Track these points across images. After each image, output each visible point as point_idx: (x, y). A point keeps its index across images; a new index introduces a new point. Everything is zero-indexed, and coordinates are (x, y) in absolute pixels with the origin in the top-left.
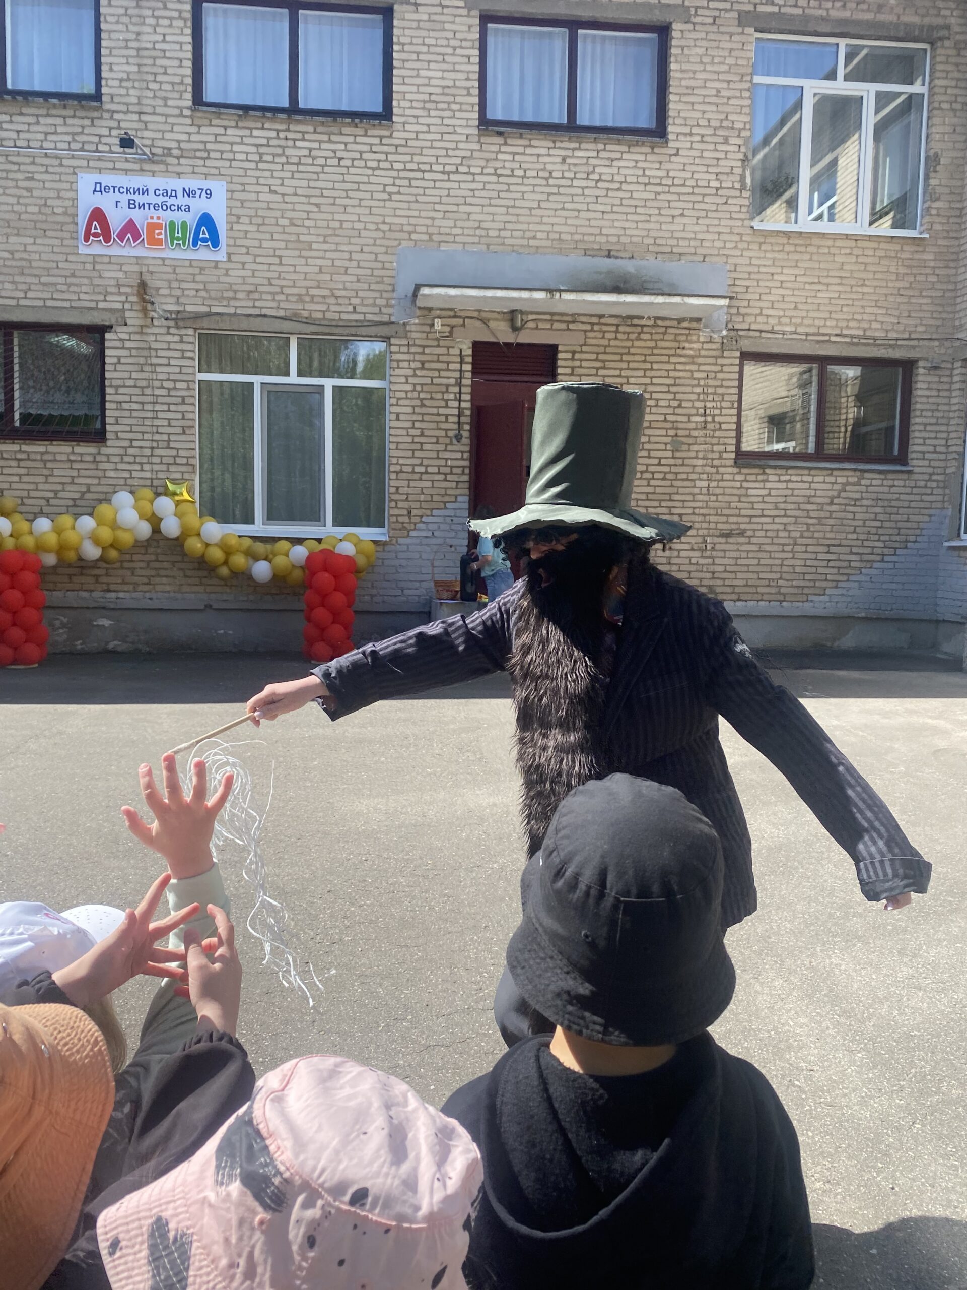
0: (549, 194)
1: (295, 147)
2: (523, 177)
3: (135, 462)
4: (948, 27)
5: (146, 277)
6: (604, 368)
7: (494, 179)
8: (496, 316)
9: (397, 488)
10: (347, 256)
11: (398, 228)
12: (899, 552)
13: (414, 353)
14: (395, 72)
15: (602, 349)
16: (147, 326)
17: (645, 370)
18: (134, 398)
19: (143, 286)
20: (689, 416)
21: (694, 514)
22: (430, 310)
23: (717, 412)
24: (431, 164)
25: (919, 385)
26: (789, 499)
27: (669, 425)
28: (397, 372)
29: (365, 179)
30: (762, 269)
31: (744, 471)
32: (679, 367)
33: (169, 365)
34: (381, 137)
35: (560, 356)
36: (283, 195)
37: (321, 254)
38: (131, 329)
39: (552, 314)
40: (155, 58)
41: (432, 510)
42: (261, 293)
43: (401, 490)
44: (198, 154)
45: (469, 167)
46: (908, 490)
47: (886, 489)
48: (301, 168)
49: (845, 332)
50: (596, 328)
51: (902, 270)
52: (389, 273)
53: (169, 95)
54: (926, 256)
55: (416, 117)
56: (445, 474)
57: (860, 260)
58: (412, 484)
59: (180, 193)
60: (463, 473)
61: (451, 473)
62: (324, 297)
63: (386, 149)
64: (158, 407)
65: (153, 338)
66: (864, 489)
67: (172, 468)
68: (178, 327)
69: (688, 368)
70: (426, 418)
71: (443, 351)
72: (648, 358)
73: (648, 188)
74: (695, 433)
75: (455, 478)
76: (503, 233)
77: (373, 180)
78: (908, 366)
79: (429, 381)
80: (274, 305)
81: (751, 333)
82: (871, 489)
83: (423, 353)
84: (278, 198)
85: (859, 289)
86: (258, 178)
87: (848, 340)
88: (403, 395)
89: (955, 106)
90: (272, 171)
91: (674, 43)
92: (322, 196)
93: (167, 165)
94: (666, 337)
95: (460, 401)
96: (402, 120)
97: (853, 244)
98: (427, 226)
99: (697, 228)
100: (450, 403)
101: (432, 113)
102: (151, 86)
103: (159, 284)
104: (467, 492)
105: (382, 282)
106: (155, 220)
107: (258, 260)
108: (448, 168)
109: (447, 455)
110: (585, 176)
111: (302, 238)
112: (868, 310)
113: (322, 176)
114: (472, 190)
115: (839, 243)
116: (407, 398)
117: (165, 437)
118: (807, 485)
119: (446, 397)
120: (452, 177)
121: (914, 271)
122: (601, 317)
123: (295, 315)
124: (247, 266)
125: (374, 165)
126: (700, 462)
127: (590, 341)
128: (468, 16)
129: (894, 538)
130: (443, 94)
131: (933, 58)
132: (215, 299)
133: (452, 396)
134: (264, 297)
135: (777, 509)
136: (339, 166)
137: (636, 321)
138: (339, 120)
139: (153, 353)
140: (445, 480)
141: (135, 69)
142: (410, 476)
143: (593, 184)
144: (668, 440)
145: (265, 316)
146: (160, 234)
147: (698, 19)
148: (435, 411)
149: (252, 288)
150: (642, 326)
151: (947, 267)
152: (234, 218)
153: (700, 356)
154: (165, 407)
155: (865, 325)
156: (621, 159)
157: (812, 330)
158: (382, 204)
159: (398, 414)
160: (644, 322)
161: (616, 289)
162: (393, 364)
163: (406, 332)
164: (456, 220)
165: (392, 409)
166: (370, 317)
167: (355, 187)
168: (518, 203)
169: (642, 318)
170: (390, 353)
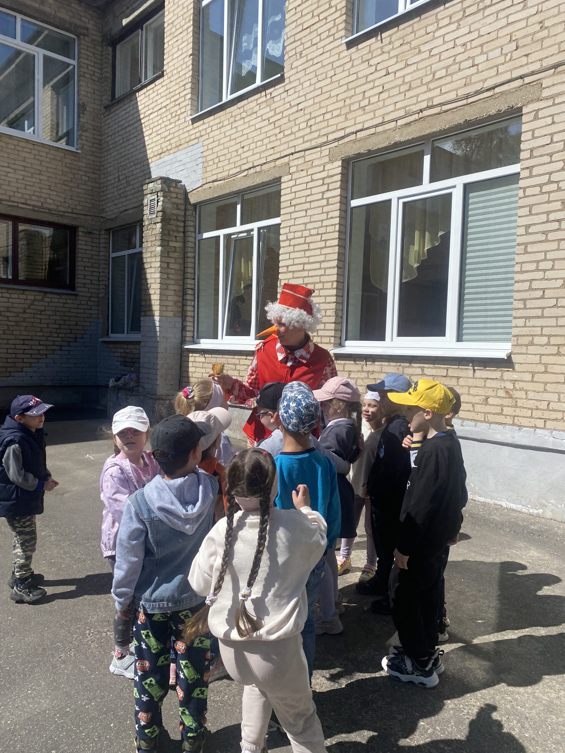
4: (87, 29)
12: (71, 344)
25: (80, 242)
46: (76, 306)
47: (61, 305)
49: (29, 202)
51: (65, 169)
54: (81, 164)
57: (37, 157)
66: (46, 304)
78: (73, 229)
82: (51, 304)
85: (37, 176)
87: (31, 208)
89: (93, 77)
97: (31, 146)
112: (44, 191)
115: (22, 144)
118: (6, 300)
121: (74, 171)
129: (68, 335)
131: (79, 44)
151: (94, 173)
155: (42, 200)
157: (5, 198)
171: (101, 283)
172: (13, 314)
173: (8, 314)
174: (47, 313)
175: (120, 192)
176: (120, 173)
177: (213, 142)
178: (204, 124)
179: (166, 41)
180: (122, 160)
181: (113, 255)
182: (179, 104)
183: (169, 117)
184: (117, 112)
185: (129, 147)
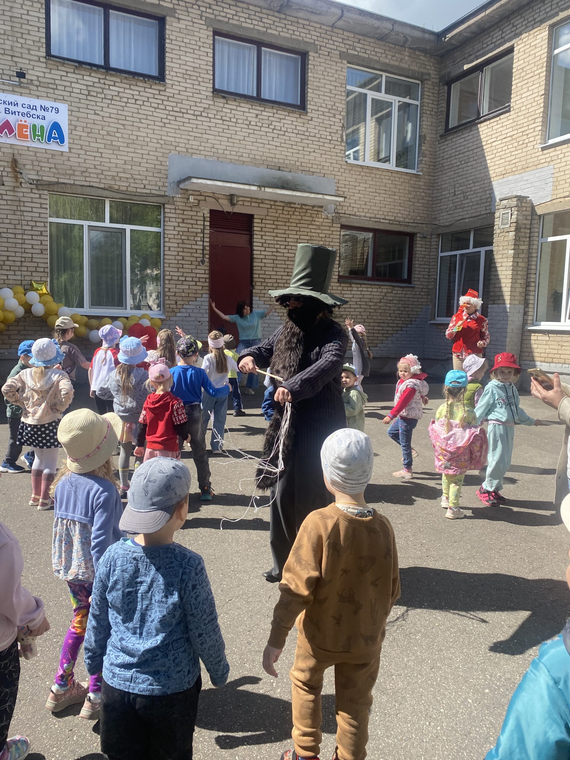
0: (249, 133)
1: (109, 89)
2: (236, 123)
3: (10, 270)
4: (429, 74)
5: (17, 157)
6: (277, 229)
7: (221, 122)
8: (222, 196)
9: (169, 289)
10: (141, 156)
11: (170, 143)
12: (408, 326)
13: (179, 214)
14: (167, 54)
15: (276, 219)
16: (18, 187)
17: (297, 231)
18: (9, 231)
19: (15, 163)
22: (187, 190)
24: (187, 109)
25: (418, 245)
26: (362, 300)
28: (169, 223)
29: (151, 113)
30: (351, 183)
31: (342, 285)
32: (313, 230)
33: (32, 212)
34: (160, 91)
35: (255, 221)
36: (103, 117)
37: (126, 154)
38: (7, 188)
39: (251, 198)
40: (22, 24)
41: (189, 301)
42: (90, 173)
43: (171, 290)
44: (50, 86)
45: (208, 114)
46: (413, 296)
47: (403, 296)
48: (113, 102)
49: (387, 218)
50: (273, 207)
51: (411, 189)
52: (164, 168)
53: (32, 48)
54: (421, 183)
55: (179, 82)
56: (196, 282)
57: (394, 182)
58: (178, 287)
59: (38, 108)
60: (206, 282)
61: (199, 281)
62: (127, 178)
63: (163, 97)
64: (25, 237)
65: (22, 194)
66: (394, 295)
67: (34, 274)
68: (38, 189)
69: (317, 231)
70: (185, 250)
71: (195, 213)
72: (298, 225)
73: (298, 136)
75: (201, 284)
76: (226, 152)
77: (155, 114)
78: (412, 236)
79: (186, 230)
80: (98, 180)
81: (346, 215)
82: (397, 295)
83: (183, 214)
84: (99, 118)
85: (393, 197)
86: (87, 105)
87: (388, 222)
88: (172, 236)
89: (432, 113)
90: (96, 102)
91: (310, 62)
92: (126, 120)
93: (30, 90)
94: (307, 215)
95: (203, 242)
96: (171, 82)
97: (390, 174)
98: (185, 144)
99: (321, 159)
100: (198, 243)
101: (188, 81)
102: (20, 40)
103: (25, 162)
104: (208, 292)
105: (160, 173)
106: (23, 123)
107: (88, 153)
108: (196, 113)
109: (197, 271)
110: (267, 126)
111: (114, 143)
112: (396, 208)
113: (125, 108)
114: (210, 127)
115: (384, 173)
116: (174, 238)
117: (30, 255)
118: (369, 293)
119: (196, 239)
120: (199, 118)
121: (416, 190)
122: (275, 201)
123: (110, 187)
124: (81, 156)
125: (156, 106)
127: (270, 214)
128: (207, 30)
129: (407, 319)
130: (194, 71)
131: (422, 88)
132: (61, 174)
133: (199, 239)
134: (92, 175)
135: (356, 304)
136: (135, 104)
137: (292, 205)
138: (136, 77)
139: (22, 204)
140: (196, 285)
141: (9, 28)
142: (177, 282)
143: (271, 130)
145: (92, 186)
146: (27, 131)
147: (321, 52)
148: (190, 246)
149: (84, 170)
150: (295, 208)
151: (429, 189)
152: (73, 128)
153: (322, 226)
154: (30, 237)
155: (395, 215)
156: (285, 119)
157: (373, 216)
158: (160, 128)
159: (169, 247)
160: (296, 206)
161: (283, 188)
162: (167, 219)
163: (174, 201)
164: (201, 142)
165: (166, 244)
166: (153, 192)
167: (145, 117)
168: (233, 136)
169: (295, 204)
170: (164, 213)
171: (431, 277)
172: (373, 304)
173: (371, 304)
174: (394, 302)
175: (455, 204)
176: (456, 189)
177: (566, 165)
178: (556, 150)
179: (513, 83)
180: (458, 178)
181: (441, 254)
182: (528, 134)
183: (515, 145)
184: (454, 140)
185: (467, 168)
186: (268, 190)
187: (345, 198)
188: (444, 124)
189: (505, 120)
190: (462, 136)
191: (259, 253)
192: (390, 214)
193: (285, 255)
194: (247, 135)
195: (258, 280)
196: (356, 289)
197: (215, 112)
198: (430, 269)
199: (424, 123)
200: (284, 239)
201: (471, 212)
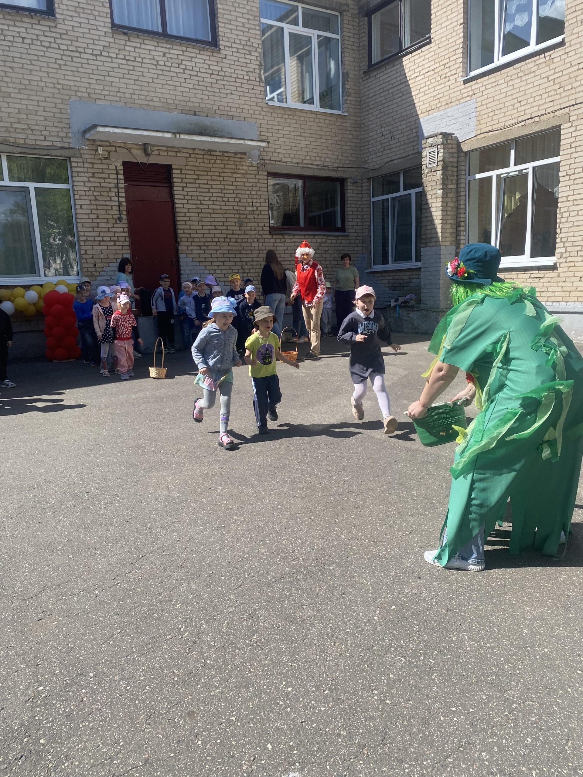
0: (158, 75)
2: (142, 63)
4: (347, 5)
6: (198, 179)
7: (124, 62)
8: (134, 146)
9: (86, 251)
10: (36, 103)
11: (68, 88)
13: (87, 168)
15: (196, 168)
17: (220, 181)
20: (245, 207)
21: (253, 261)
22: (94, 141)
23: (259, 205)
24: (84, 48)
25: (349, 191)
27: (235, 212)
28: (77, 179)
29: (42, 54)
30: (274, 127)
31: (275, 237)
32: (237, 179)
34: (50, 27)
35: (174, 171)
37: (18, 101)
39: (167, 147)
41: (109, 263)
43: (88, 252)
45: (108, 53)
46: (347, 245)
47: (338, 245)
49: (314, 163)
50: (192, 156)
51: (337, 131)
52: (65, 116)
54: (347, 125)
55: (72, 16)
56: (115, 241)
57: (319, 124)
58: (95, 248)
60: (125, 241)
61: (118, 241)
62: (23, 129)
63: (54, 35)
66: (328, 245)
69: (242, 180)
70: (99, 207)
71: (105, 166)
72: (222, 174)
73: (213, 76)
74: (249, 216)
75: (121, 243)
76: (134, 96)
77: (47, 54)
78: (342, 181)
79: (98, 185)
81: (272, 162)
82: (332, 245)
83: (93, 168)
85: (319, 140)
87: (316, 167)
88: (83, 193)
89: (354, 47)
92: (14, 62)
94: (229, 163)
95: (119, 197)
96: (62, 17)
97: (314, 116)
98: (87, 88)
99: (239, 102)
100: (113, 199)
101: (82, 15)
104: (128, 252)
105: (61, 122)
108: (95, 52)
109: (114, 230)
110: (177, 65)
112: (324, 152)
113: (11, 48)
114: (113, 68)
115: (308, 115)
116: (86, 195)
119: (110, 194)
120: (99, 58)
121: (343, 132)
122: (194, 149)
123: (5, 140)
125: (47, 44)
126: (253, 232)
127: (189, 163)
131: (342, 20)
133: (113, 194)
136: (23, 43)
137: (213, 153)
138: (21, 12)
140: (115, 245)
142: (93, 243)
143: (182, 71)
144: (236, 220)
148: (104, 203)
150: (217, 156)
151: (356, 131)
153: (247, 174)
155: (323, 159)
156: (196, 57)
157: (300, 161)
158: (55, 71)
159: (81, 205)
160: (217, 153)
161: (201, 134)
162: (75, 174)
163: (81, 154)
164: (104, 86)
165: (77, 202)
166: (55, 144)
167: (36, 58)
168: (140, 78)
169: (216, 151)
170: (71, 167)
171: (364, 224)
174: (330, 252)
175: (383, 145)
176: (383, 129)
177: (488, 98)
178: (477, 83)
179: (432, 12)
180: (385, 117)
181: (373, 199)
182: (449, 67)
183: (439, 78)
184: (378, 76)
185: (393, 106)
186: (184, 137)
187: (268, 142)
188: (367, 59)
189: (426, 52)
190: (386, 72)
191: (181, 206)
192: (317, 158)
193: (210, 207)
194: (156, 76)
195: (183, 235)
196: (289, 240)
197: (117, 51)
198: (363, 215)
199: (346, 59)
200: (207, 190)
201: (400, 152)
